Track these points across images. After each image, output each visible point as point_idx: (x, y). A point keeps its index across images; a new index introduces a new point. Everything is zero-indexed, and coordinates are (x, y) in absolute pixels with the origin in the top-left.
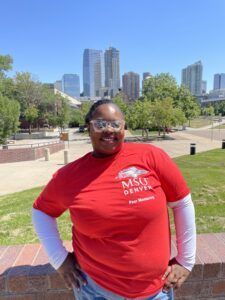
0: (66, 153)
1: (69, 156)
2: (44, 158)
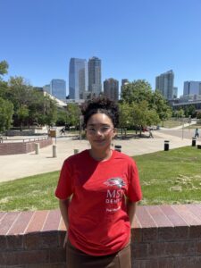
0: (54, 147)
1: (57, 150)
2: (34, 152)
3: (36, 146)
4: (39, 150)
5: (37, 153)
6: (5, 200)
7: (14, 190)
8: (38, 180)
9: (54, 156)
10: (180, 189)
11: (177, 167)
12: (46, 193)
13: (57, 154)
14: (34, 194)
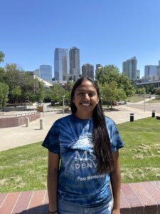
0: (41, 121)
1: (43, 123)
2: (25, 125)
3: (27, 120)
4: (29, 123)
5: (27, 126)
7: (5, 160)
8: (26, 150)
9: (41, 128)
10: (142, 156)
11: (140, 137)
12: (31, 162)
13: (44, 127)
14: (21, 164)
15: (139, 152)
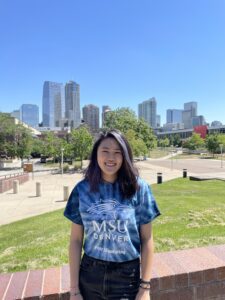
0: (38, 184)
1: (41, 187)
5: (15, 192)
6: (8, 251)
9: (38, 195)
10: (197, 225)
13: (42, 192)
15: (191, 220)
